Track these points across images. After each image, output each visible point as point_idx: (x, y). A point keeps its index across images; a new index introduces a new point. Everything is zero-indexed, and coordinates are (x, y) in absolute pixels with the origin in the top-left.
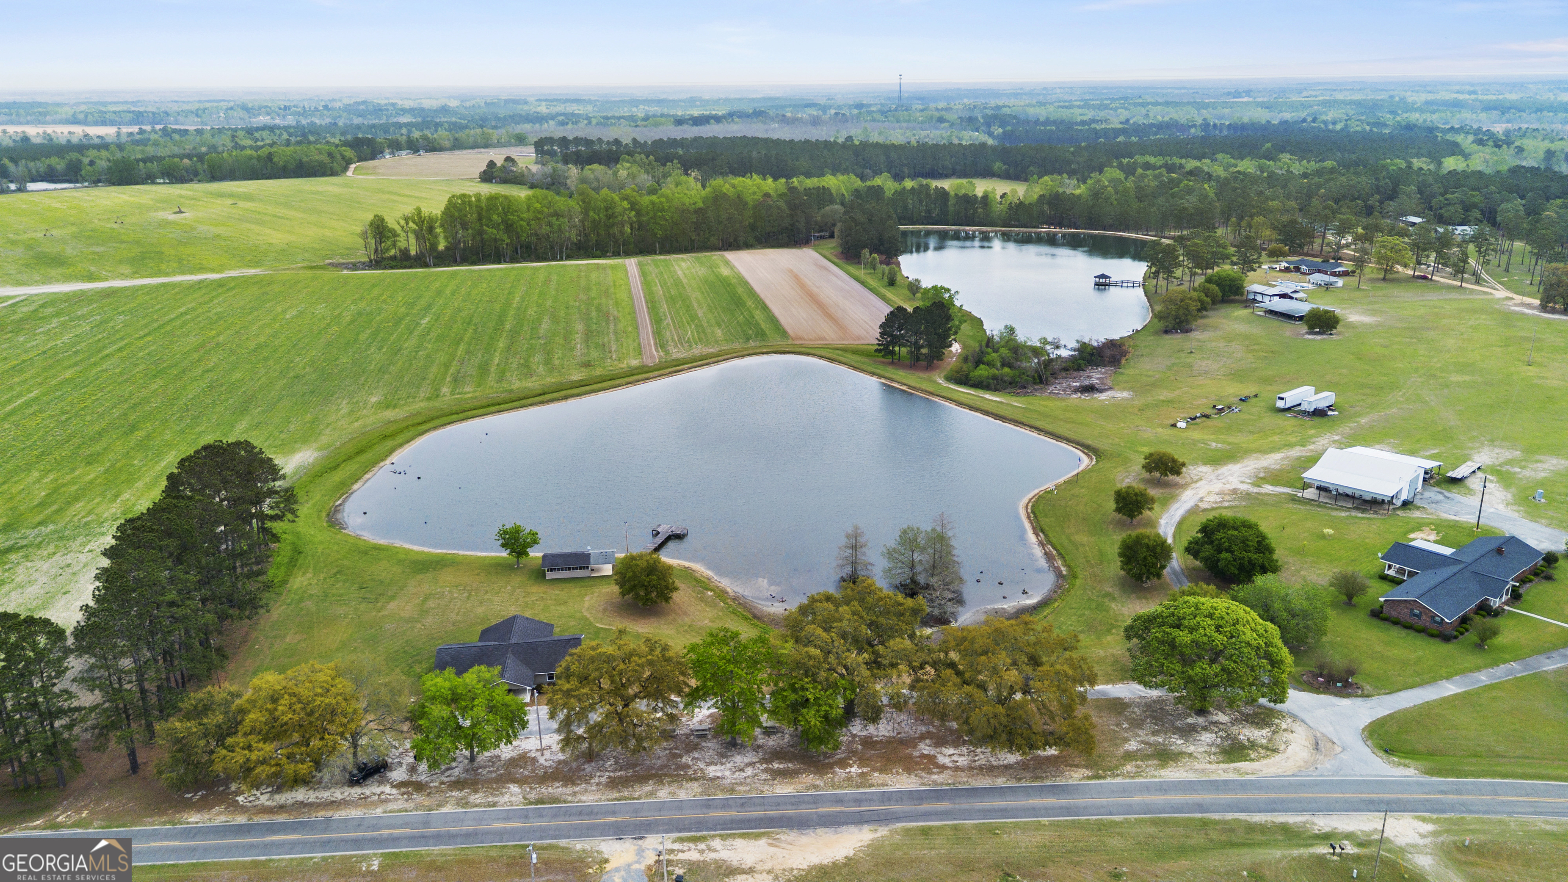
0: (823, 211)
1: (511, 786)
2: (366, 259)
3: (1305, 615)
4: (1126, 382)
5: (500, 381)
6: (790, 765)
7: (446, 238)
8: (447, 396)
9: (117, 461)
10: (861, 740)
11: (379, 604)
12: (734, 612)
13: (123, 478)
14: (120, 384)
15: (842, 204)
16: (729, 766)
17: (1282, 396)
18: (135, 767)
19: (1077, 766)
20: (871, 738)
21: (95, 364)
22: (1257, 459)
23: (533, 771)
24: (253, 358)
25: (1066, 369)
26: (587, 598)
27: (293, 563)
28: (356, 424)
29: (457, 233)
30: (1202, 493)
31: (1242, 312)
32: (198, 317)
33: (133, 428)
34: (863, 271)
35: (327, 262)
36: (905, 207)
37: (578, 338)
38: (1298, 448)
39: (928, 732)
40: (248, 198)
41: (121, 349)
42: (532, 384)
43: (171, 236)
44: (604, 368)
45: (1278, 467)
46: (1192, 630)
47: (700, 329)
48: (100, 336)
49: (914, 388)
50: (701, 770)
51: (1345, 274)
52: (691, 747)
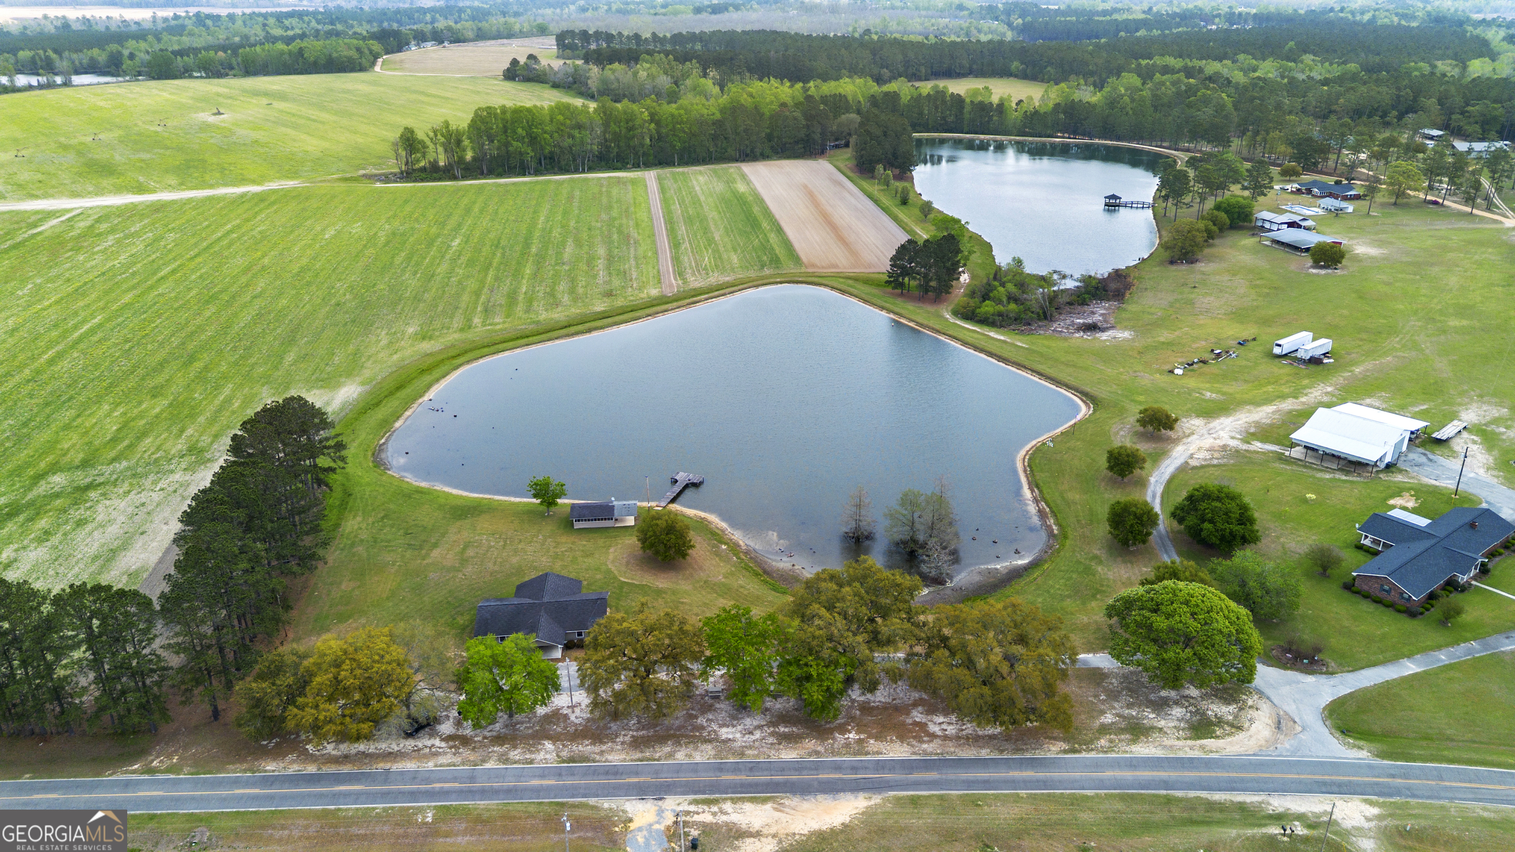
0: (839, 120)
1: (546, 743)
2: (397, 170)
3: (1279, 592)
4: (1129, 319)
5: (528, 311)
6: (795, 729)
7: (473, 148)
8: (480, 328)
9: (179, 394)
10: (859, 705)
11: (423, 552)
12: (747, 568)
13: (186, 412)
14: (176, 309)
15: (859, 112)
16: (739, 728)
17: (1279, 342)
18: (216, 714)
19: (1055, 739)
20: (869, 703)
21: (151, 288)
22: (1249, 411)
23: (565, 728)
24: (297, 283)
25: (1070, 304)
26: (612, 550)
27: (343, 505)
28: (395, 357)
29: (483, 144)
30: (1192, 449)
31: (1248, 241)
32: (243, 235)
33: (192, 359)
34: (876, 187)
35: (362, 172)
36: (921, 114)
37: (600, 264)
38: (1290, 401)
39: (921, 699)
40: (282, 96)
41: (174, 272)
42: (558, 315)
43: (212, 141)
44: (625, 298)
45: (1269, 421)
46: (1168, 616)
47: (717, 255)
48: (154, 256)
49: (921, 325)
50: (715, 731)
51: (1357, 197)
52: (707, 708)
